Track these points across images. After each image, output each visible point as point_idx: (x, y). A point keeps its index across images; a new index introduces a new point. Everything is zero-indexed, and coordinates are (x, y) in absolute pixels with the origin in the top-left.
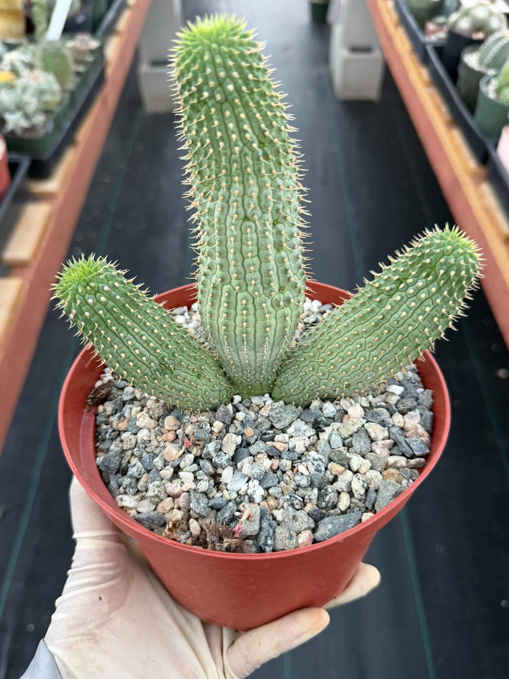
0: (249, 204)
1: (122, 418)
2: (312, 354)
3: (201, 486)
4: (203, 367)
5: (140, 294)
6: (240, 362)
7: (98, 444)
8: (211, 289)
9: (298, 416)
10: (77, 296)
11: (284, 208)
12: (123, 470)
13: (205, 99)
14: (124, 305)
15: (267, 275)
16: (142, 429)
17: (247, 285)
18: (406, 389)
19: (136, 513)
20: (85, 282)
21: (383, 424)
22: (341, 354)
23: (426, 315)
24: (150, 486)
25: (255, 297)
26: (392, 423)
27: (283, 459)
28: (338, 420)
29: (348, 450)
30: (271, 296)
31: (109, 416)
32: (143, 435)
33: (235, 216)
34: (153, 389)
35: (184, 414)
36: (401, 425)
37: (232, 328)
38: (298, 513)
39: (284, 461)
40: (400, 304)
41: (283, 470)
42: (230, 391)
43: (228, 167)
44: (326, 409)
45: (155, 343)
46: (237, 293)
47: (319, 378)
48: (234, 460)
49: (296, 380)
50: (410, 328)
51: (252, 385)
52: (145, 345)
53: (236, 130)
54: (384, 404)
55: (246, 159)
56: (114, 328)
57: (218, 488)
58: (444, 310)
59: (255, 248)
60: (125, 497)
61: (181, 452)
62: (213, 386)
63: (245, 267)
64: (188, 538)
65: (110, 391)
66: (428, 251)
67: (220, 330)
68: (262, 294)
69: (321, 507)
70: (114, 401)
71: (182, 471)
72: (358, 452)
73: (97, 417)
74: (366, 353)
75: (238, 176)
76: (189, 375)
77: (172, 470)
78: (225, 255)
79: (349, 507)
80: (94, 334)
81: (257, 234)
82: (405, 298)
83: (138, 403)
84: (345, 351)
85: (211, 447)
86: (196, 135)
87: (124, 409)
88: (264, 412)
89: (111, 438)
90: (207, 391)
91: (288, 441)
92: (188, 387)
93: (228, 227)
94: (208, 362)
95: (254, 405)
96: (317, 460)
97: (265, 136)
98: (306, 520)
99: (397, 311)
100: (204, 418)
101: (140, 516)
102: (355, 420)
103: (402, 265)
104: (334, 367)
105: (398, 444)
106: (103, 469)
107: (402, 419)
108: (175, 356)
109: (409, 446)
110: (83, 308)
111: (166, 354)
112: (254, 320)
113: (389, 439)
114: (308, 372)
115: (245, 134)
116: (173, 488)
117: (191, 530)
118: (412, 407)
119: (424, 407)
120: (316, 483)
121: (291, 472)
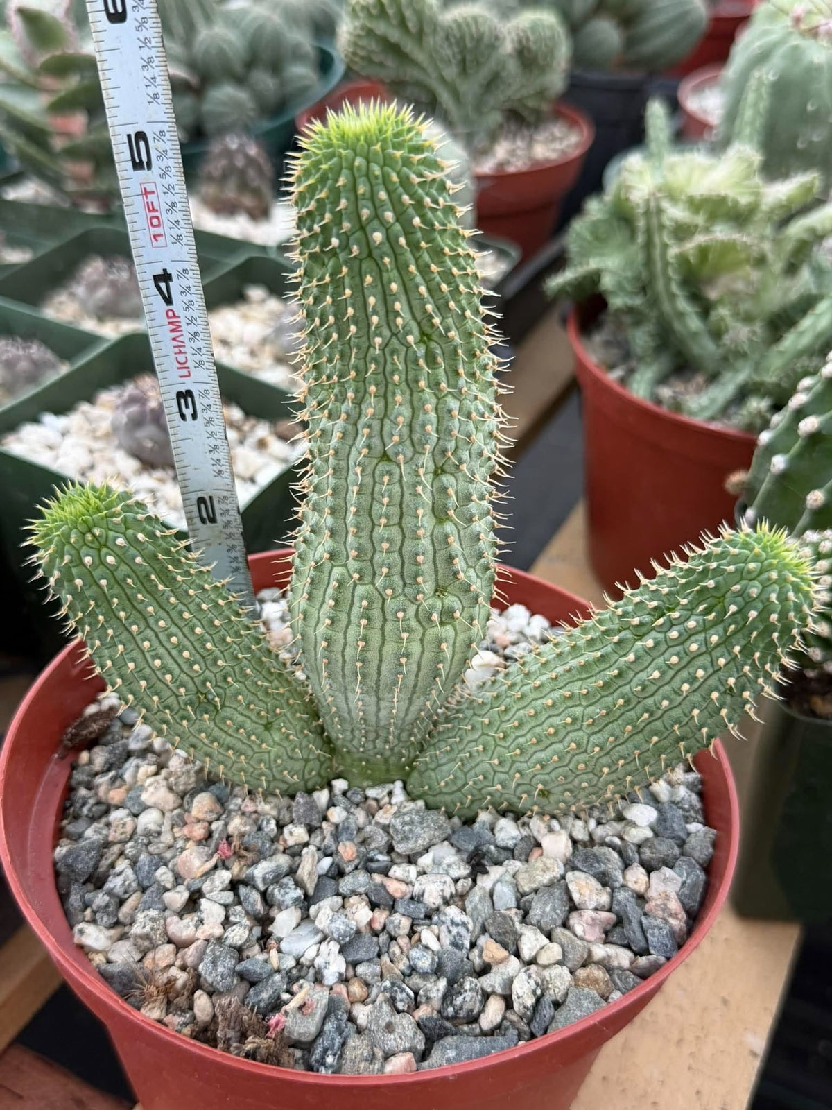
0: (392, 434)
1: (118, 783)
2: (486, 721)
3: (233, 934)
4: (278, 711)
5: (183, 559)
7: (65, 822)
8: (311, 568)
9: (444, 836)
10: (67, 548)
11: (457, 448)
12: (98, 879)
13: (334, 249)
14: (148, 576)
15: (412, 561)
16: (149, 807)
17: (374, 574)
18: (664, 818)
19: (104, 961)
20: (84, 526)
21: (604, 880)
22: (538, 730)
23: (697, 685)
24: (140, 917)
25: (386, 597)
26: (622, 881)
27: (397, 912)
29: (524, 917)
30: (417, 600)
32: (149, 820)
33: (365, 451)
34: (179, 736)
35: (233, 794)
36: (641, 888)
37: (338, 648)
38: (398, 1018)
39: (397, 917)
40: (655, 654)
41: (393, 933)
42: (325, 765)
43: (362, 366)
44: (501, 829)
45: (193, 651)
46: (355, 585)
47: (492, 767)
49: (452, 764)
50: (665, 703)
51: (368, 761)
52: (174, 652)
53: (381, 309)
54: (617, 841)
55: (393, 360)
56: (122, 614)
57: (264, 944)
58: (732, 681)
59: (395, 510)
60: (90, 930)
61: (210, 864)
62: (293, 750)
63: (374, 541)
64: (186, 1024)
65: (108, 727)
66: (714, 565)
67: (318, 646)
68: (400, 595)
69: (445, 1014)
70: (110, 748)
71: (206, 898)
72: (540, 924)
73: (75, 772)
74: (582, 737)
75: (377, 385)
76: (248, 721)
77: (186, 895)
78: (341, 514)
79: (499, 1026)
80: (87, 620)
81: (402, 487)
82: (663, 646)
83: (154, 759)
84: (545, 726)
86: (315, 304)
87: (127, 765)
88: (383, 817)
89: (91, 815)
90: (280, 757)
91: (414, 880)
92: (244, 743)
93: (350, 467)
94: (291, 701)
95: (368, 800)
96: (457, 925)
97: (432, 325)
98: (410, 1033)
99: (646, 668)
100: (268, 808)
101: (110, 968)
102: (548, 862)
103: (668, 583)
104: (522, 753)
105: (626, 922)
106: (63, 869)
107: (644, 879)
108: (228, 683)
109: (644, 932)
110: (74, 571)
111: (212, 676)
112: (380, 640)
113: (610, 910)
114: (475, 754)
115: (395, 317)
116: (182, 928)
117: (196, 1010)
118: (668, 856)
119: (694, 862)
120: (448, 969)
121: (406, 940)
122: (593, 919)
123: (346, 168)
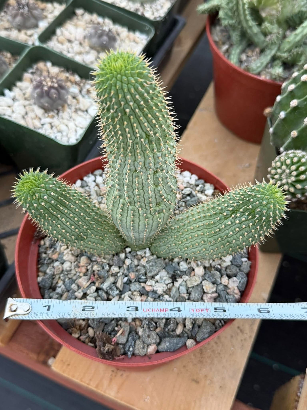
0: (138, 166)
1: (55, 252)
2: (175, 237)
4: (106, 235)
6: (130, 236)
7: (39, 266)
8: (112, 198)
9: (163, 267)
10: (27, 201)
12: (53, 288)
14: (56, 205)
16: (66, 261)
17: (135, 203)
18: (234, 259)
21: (214, 283)
25: (139, 210)
26: (220, 282)
27: (149, 297)
28: (188, 274)
29: (189, 296)
30: (150, 210)
31: (47, 249)
32: (67, 266)
35: (93, 255)
36: (226, 284)
37: (124, 222)
38: (151, 333)
42: (123, 245)
43: (125, 148)
44: (182, 265)
46: (129, 206)
47: (178, 251)
50: (234, 240)
53: (131, 132)
54: (219, 267)
56: (50, 218)
58: (256, 235)
61: (89, 283)
62: (112, 245)
64: (87, 338)
66: (252, 200)
68: (144, 209)
69: (165, 331)
71: (88, 296)
73: (40, 248)
75: (131, 153)
76: (96, 240)
77: (82, 294)
78: (122, 186)
79: (182, 333)
82: (234, 224)
84: (195, 242)
87: (57, 245)
88: (143, 262)
89: (47, 263)
90: (108, 248)
91: (154, 285)
94: (110, 231)
95: (138, 255)
98: (155, 337)
100: (105, 261)
102: (197, 278)
104: (187, 249)
105: (221, 296)
106: (41, 286)
107: (227, 281)
108: (88, 231)
109: (226, 300)
110: (31, 208)
111: (82, 230)
112: (138, 221)
113: (216, 293)
114: (172, 246)
115: (136, 134)
117: (89, 333)
118: (235, 272)
119: (244, 273)
123: (114, 86)
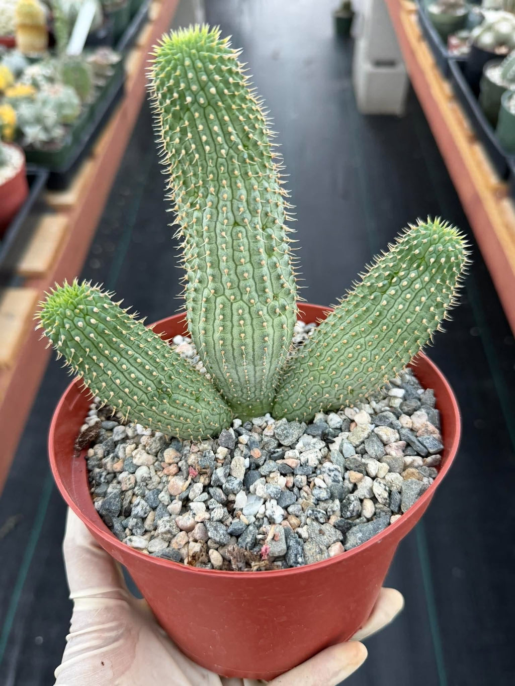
0: (239, 208)
1: (116, 459)
2: (311, 364)
3: (216, 514)
4: (200, 390)
6: (239, 379)
7: (93, 489)
8: (203, 303)
9: (304, 431)
10: (65, 320)
11: (271, 211)
12: (126, 511)
13: (187, 104)
14: (115, 327)
15: (261, 281)
16: (139, 466)
17: (242, 294)
18: (407, 391)
19: (148, 553)
20: (72, 305)
21: (391, 425)
22: (342, 358)
23: (422, 305)
24: (160, 522)
25: (250, 305)
26: (401, 425)
27: (297, 475)
28: (345, 429)
29: (362, 457)
30: (267, 303)
31: (101, 459)
32: (142, 472)
34: (151, 417)
35: (184, 445)
36: (410, 426)
37: (229, 342)
38: (323, 527)
39: (298, 477)
40: (395, 297)
41: (300, 487)
42: (228, 415)
43: (215, 171)
44: (331, 420)
45: (151, 366)
46: (232, 304)
47: (321, 386)
48: (246, 484)
49: (297, 393)
50: (409, 320)
51: (252, 405)
52: (140, 368)
53: (221, 133)
55: (232, 162)
56: (107, 352)
57: (232, 515)
58: (439, 299)
59: (247, 254)
60: (134, 538)
61: (188, 483)
62: (213, 410)
63: (238, 275)
65: (99, 432)
66: (415, 242)
67: (216, 345)
68: (257, 302)
69: (346, 517)
70: (104, 443)
71: (192, 501)
72: (374, 456)
73: (89, 461)
74: (368, 353)
75: (226, 179)
76: (187, 399)
77: (180, 503)
78: (217, 265)
79: (375, 514)
80: (85, 362)
81: (248, 239)
82: (400, 292)
83: (132, 441)
84: (345, 354)
85: (220, 472)
86: (180, 142)
87: (117, 449)
88: (268, 432)
89: (106, 481)
90: (207, 415)
91: (299, 456)
92: (187, 412)
93: (218, 235)
94: (205, 384)
95: (257, 427)
96: (333, 471)
97: (249, 138)
98: (333, 533)
99: (393, 306)
100: (206, 446)
102: (363, 426)
103: (391, 261)
104: (336, 373)
105: (412, 444)
106: (104, 513)
107: (410, 420)
108: (172, 379)
109: (422, 444)
110: (73, 333)
111: (162, 377)
112: (251, 331)
113: (401, 440)
114: (309, 383)
115: (230, 136)
116: (186, 520)
117: (212, 561)
118: (416, 407)
119: (429, 406)
120: (336, 494)
121: (307, 487)
122: (397, 446)
